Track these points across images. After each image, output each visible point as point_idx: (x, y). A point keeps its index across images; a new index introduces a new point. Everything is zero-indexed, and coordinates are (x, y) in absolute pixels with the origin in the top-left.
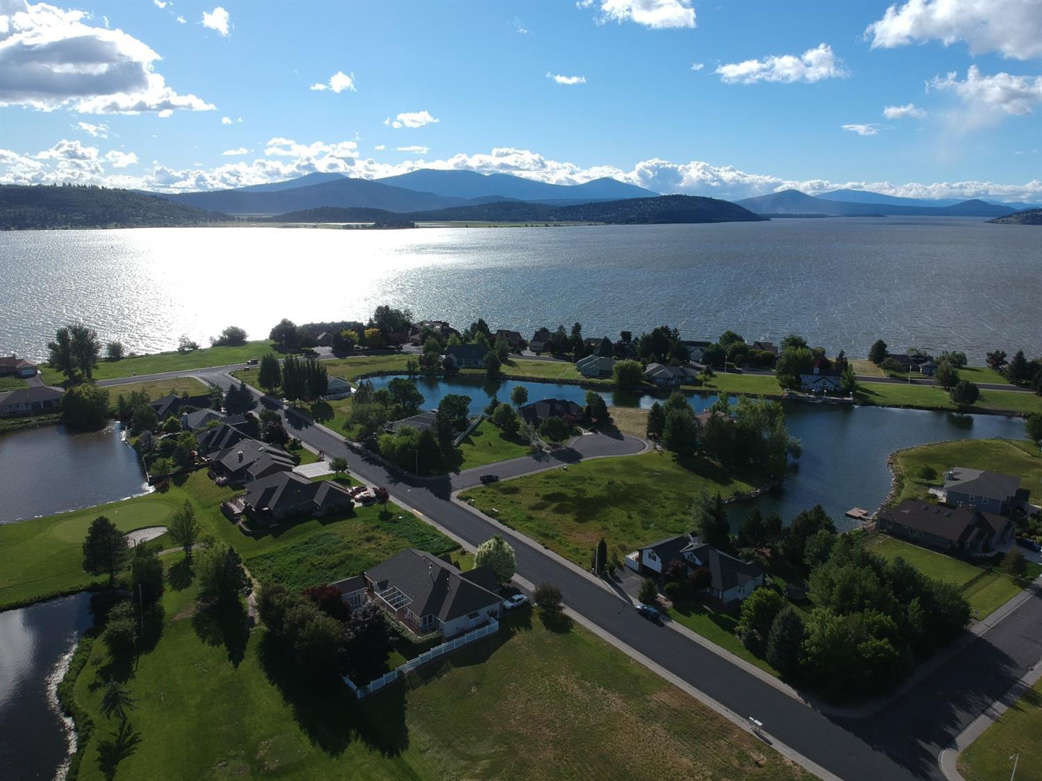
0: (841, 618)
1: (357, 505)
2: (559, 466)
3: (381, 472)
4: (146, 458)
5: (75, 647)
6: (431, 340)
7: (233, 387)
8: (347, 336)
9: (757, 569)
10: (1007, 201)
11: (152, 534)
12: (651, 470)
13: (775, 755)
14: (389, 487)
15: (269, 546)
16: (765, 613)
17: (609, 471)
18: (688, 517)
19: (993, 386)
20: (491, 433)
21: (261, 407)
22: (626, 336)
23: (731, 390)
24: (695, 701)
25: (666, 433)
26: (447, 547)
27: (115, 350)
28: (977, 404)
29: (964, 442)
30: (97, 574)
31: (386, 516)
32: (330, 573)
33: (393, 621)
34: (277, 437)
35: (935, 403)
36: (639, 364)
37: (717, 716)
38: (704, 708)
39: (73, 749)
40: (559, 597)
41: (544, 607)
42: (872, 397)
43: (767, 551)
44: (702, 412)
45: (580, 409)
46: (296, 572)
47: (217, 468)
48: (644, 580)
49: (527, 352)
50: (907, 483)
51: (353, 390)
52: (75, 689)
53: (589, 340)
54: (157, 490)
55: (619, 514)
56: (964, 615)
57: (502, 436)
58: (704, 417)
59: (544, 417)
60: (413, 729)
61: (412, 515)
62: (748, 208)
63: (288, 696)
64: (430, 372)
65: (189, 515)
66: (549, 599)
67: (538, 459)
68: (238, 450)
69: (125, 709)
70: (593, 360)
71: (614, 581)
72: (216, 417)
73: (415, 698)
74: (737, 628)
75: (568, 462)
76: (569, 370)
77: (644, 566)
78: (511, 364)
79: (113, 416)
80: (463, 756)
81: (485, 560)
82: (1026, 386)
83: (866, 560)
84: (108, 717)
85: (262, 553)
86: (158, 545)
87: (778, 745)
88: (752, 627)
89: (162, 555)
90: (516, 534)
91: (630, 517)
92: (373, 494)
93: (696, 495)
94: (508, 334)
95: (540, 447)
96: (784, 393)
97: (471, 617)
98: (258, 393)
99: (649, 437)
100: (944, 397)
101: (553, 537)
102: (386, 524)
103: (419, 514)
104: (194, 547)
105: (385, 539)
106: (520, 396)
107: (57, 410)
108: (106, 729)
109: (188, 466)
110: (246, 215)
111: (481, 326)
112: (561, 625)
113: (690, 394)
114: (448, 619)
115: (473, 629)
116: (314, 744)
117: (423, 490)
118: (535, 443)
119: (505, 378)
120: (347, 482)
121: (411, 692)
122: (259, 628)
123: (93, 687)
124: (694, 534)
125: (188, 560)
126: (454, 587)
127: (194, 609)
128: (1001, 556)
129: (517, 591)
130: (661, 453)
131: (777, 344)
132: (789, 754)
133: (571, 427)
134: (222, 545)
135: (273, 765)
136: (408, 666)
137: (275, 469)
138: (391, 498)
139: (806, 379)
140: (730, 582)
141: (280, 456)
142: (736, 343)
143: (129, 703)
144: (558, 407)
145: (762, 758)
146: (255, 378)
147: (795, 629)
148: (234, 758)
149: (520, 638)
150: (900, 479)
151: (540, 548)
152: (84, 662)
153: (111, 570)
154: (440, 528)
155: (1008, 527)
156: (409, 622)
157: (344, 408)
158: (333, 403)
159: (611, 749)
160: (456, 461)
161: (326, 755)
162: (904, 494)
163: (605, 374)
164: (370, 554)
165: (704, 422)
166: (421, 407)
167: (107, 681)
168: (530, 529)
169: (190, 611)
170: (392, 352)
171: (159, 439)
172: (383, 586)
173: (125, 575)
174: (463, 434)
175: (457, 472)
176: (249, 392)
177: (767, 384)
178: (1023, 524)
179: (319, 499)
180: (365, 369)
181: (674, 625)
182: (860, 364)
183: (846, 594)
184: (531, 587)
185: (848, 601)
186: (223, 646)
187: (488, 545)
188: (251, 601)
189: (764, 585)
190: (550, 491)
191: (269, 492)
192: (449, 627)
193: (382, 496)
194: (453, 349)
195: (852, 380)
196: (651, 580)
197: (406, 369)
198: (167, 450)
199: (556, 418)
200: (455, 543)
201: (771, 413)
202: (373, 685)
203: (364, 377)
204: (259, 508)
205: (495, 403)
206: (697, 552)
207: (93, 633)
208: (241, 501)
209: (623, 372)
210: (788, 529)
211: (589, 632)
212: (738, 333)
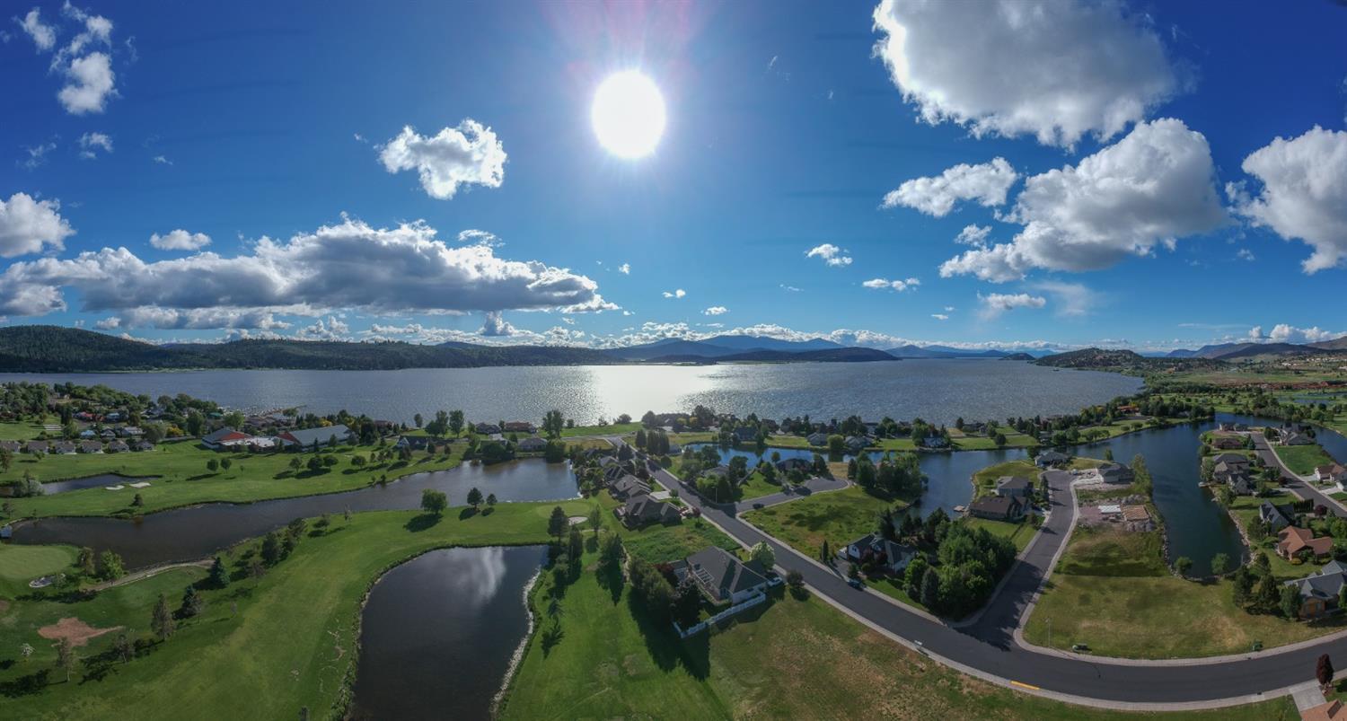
0: (957, 569)
1: (684, 518)
2: (798, 498)
3: (696, 499)
4: (580, 479)
5: (539, 573)
6: (725, 424)
7: (623, 446)
8: (681, 421)
9: (912, 548)
10: (1006, 350)
11: (580, 520)
12: (851, 498)
13: (931, 662)
14: (701, 509)
15: (636, 536)
16: (919, 572)
17: (828, 500)
18: (873, 524)
19: (1012, 435)
20: (759, 479)
21: (635, 458)
22: (834, 421)
23: (891, 449)
24: (884, 637)
25: (858, 476)
26: (734, 546)
27: (571, 423)
28: (1006, 445)
29: (1004, 464)
30: (553, 536)
31: (699, 525)
32: (668, 557)
33: (703, 591)
34: (643, 475)
35: (989, 447)
36: (842, 437)
37: (897, 644)
38: (889, 641)
39: (530, 632)
40: (801, 578)
41: (793, 585)
42: (960, 447)
43: (915, 538)
44: (876, 462)
45: (810, 464)
46: (649, 553)
47: (613, 489)
48: (850, 564)
49: (779, 432)
50: (981, 489)
51: (683, 451)
52: (537, 596)
53: (814, 425)
54: (584, 497)
55: (834, 525)
56: (1014, 551)
57: (765, 480)
58: (878, 465)
59: (790, 469)
60: (713, 662)
61: (713, 526)
62: (890, 353)
63: (643, 629)
64: (725, 443)
65: (598, 512)
66: (795, 579)
67: (787, 494)
68: (624, 480)
69: (558, 615)
70: (817, 436)
71: (833, 566)
72: (614, 461)
73: (716, 641)
74: (904, 586)
75: (804, 495)
76: (804, 442)
77: (850, 556)
78: (771, 439)
79: (566, 457)
80: (744, 684)
81: (757, 555)
82: (1025, 433)
83: (966, 533)
84: (550, 617)
85: (631, 539)
86: (582, 527)
87: (932, 656)
88: (911, 584)
89: (584, 532)
90: (775, 540)
91: (841, 527)
92: (692, 512)
93: (877, 510)
94: (768, 421)
95: (788, 486)
96: (917, 449)
97: (749, 591)
98: (635, 450)
99: (850, 478)
100: (991, 443)
101: (797, 541)
102: (699, 531)
103: (718, 526)
104: (599, 531)
105: (698, 539)
106: (776, 457)
107: (543, 451)
108: (548, 625)
109: (599, 486)
110: (631, 359)
111: (753, 417)
112: (802, 596)
113: (870, 452)
114: (735, 591)
115: (750, 599)
116: (655, 663)
117: (720, 511)
118: (784, 485)
119: (767, 447)
120: (678, 504)
121: (713, 638)
122: (629, 584)
123: (545, 598)
124: (876, 533)
125: (596, 537)
126: (738, 572)
127: (596, 565)
128: (1026, 516)
129: (775, 575)
130: (856, 487)
131: (911, 423)
132: (938, 659)
133: (805, 475)
134: (613, 532)
135: (632, 673)
136: (711, 621)
137: (641, 493)
138: (702, 515)
139: (927, 440)
140: (897, 558)
141: (645, 486)
142: (891, 423)
143: (561, 612)
144: (797, 463)
145: (922, 666)
146: (633, 441)
147: (934, 579)
148: (611, 662)
149: (778, 605)
150: (977, 486)
151: (789, 548)
152: (542, 582)
153: (560, 536)
154: (730, 535)
155: (1027, 501)
156: (712, 592)
157: (678, 461)
158: (672, 458)
159: (835, 677)
160: (738, 495)
161: (661, 672)
162: (980, 494)
163: (823, 443)
164: (691, 547)
165: (878, 468)
166: (720, 463)
167: (552, 596)
168: (783, 536)
169: (595, 566)
170: (703, 430)
171: (586, 470)
172: (697, 567)
173: (566, 540)
174: (743, 479)
175: (739, 501)
176: (630, 449)
177: (908, 444)
178: (1033, 499)
179: (663, 512)
180: (690, 440)
181: (869, 589)
182: (952, 431)
183: (958, 554)
184: (784, 573)
185: (959, 558)
186: (609, 590)
187: (757, 546)
188: (625, 566)
189: (916, 557)
190: (794, 513)
191: (638, 505)
192: (735, 597)
193: (697, 513)
194: (737, 429)
195: (949, 439)
196: (853, 563)
197: (711, 440)
198: (590, 476)
199: (796, 469)
200: (738, 544)
201: (911, 459)
202: (691, 631)
203: (689, 444)
204: (632, 513)
205: (762, 461)
206: (878, 543)
207: (548, 568)
208: (623, 508)
209: (834, 442)
210: (925, 524)
211: (820, 599)
212: (891, 418)
